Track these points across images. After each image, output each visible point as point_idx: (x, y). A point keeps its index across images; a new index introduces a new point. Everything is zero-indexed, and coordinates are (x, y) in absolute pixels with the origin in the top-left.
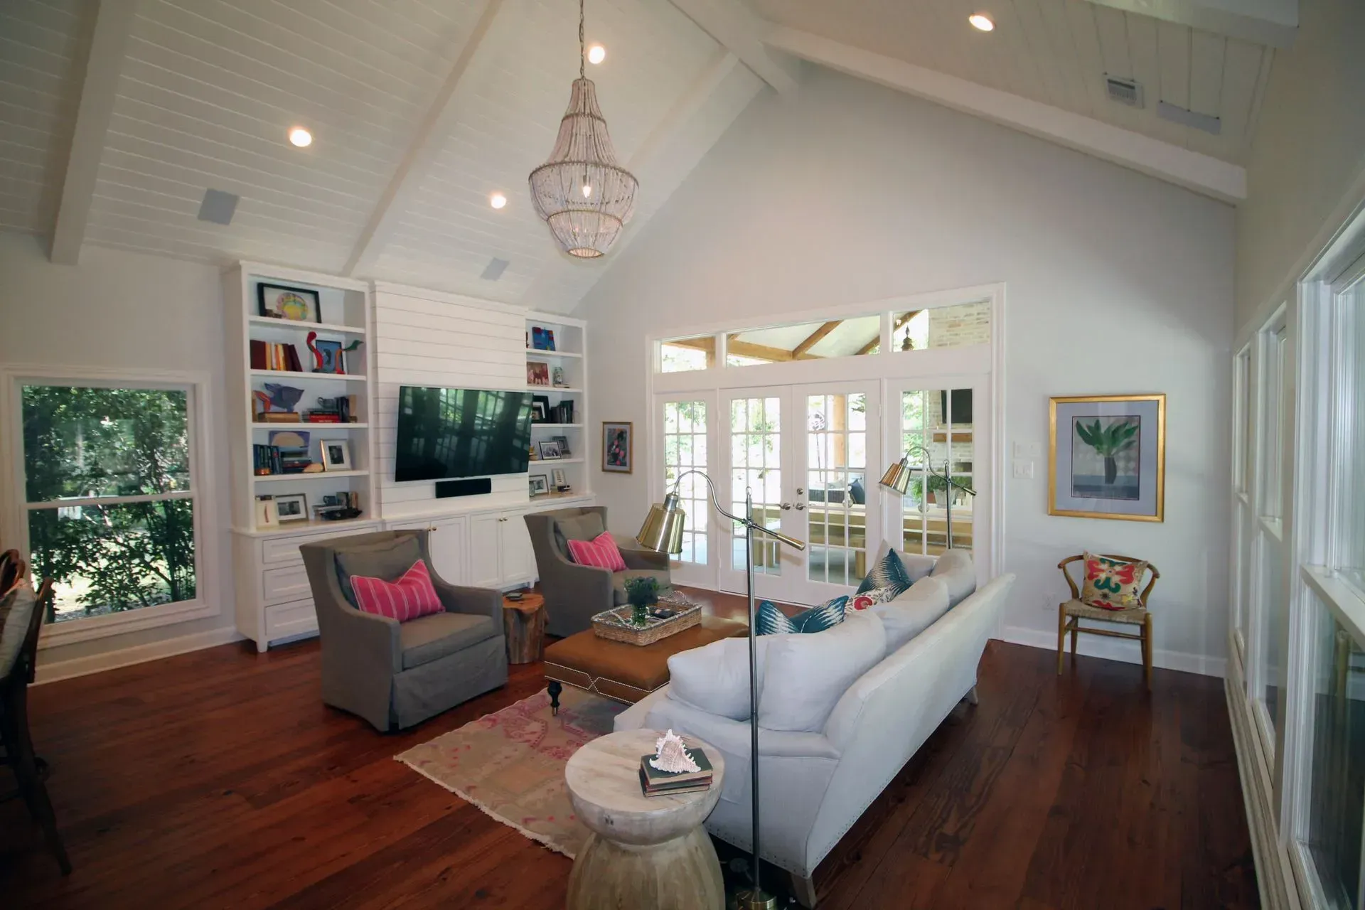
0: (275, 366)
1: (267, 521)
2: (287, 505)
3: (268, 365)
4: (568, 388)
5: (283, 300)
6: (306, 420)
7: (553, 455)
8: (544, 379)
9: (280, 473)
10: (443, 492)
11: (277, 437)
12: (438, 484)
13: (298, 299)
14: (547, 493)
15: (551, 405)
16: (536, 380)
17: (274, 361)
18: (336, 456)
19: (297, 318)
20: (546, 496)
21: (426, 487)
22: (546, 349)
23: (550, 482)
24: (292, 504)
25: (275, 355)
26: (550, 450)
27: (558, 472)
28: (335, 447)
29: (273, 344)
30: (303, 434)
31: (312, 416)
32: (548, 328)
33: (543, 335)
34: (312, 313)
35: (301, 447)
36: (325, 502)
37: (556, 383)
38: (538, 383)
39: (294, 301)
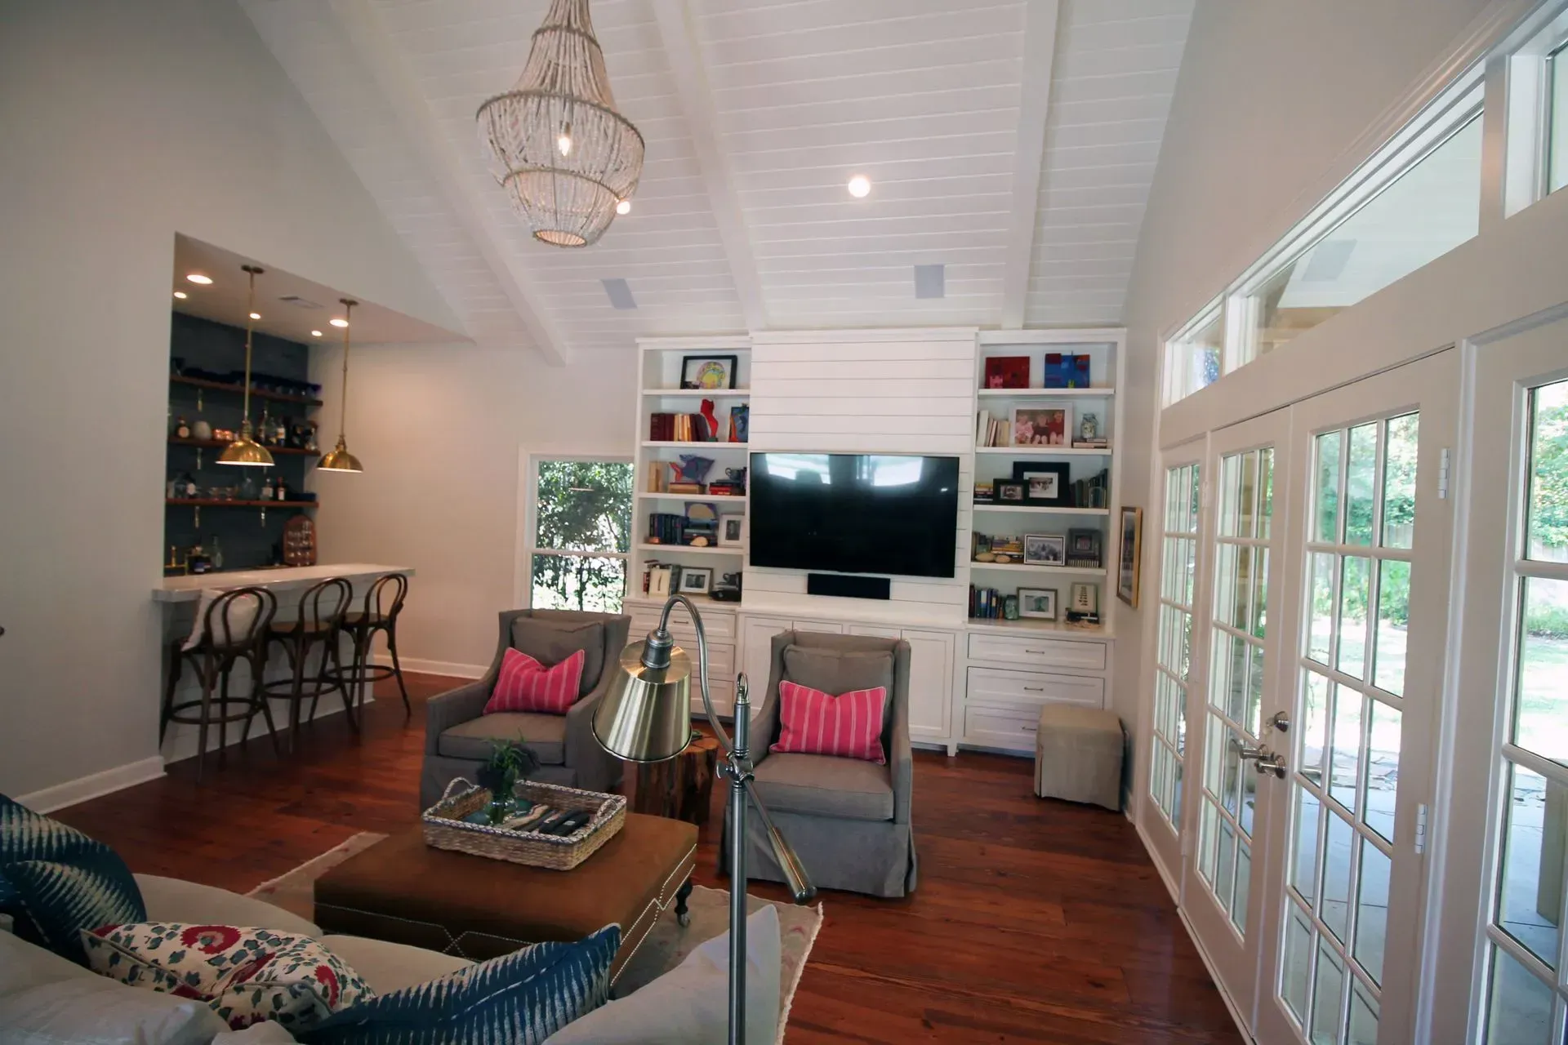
0: (680, 438)
1: (659, 590)
2: (694, 578)
3: (676, 437)
4: (1105, 448)
5: (704, 370)
6: (714, 493)
7: (1048, 559)
8: (1053, 436)
9: (679, 544)
10: (817, 587)
11: (692, 507)
12: (811, 577)
13: (717, 366)
14: (1055, 620)
15: (1075, 476)
16: (1038, 437)
17: (680, 432)
18: (732, 532)
19: (713, 387)
20: (1052, 625)
21: (797, 579)
22: (1066, 386)
23: (1064, 604)
24: (699, 577)
25: (682, 426)
26: (1044, 548)
27: (1084, 589)
28: (733, 522)
29: (680, 415)
30: (711, 506)
31: (718, 487)
32: (1079, 351)
33: (1064, 365)
34: (727, 381)
35: (713, 520)
36: (725, 578)
37: (1078, 439)
38: (1040, 442)
39: (714, 370)
